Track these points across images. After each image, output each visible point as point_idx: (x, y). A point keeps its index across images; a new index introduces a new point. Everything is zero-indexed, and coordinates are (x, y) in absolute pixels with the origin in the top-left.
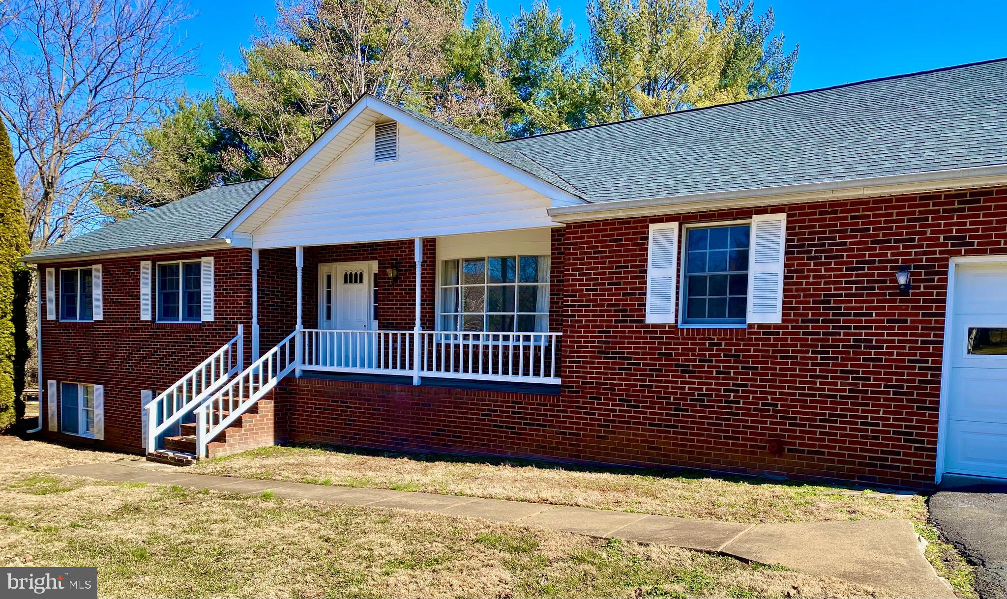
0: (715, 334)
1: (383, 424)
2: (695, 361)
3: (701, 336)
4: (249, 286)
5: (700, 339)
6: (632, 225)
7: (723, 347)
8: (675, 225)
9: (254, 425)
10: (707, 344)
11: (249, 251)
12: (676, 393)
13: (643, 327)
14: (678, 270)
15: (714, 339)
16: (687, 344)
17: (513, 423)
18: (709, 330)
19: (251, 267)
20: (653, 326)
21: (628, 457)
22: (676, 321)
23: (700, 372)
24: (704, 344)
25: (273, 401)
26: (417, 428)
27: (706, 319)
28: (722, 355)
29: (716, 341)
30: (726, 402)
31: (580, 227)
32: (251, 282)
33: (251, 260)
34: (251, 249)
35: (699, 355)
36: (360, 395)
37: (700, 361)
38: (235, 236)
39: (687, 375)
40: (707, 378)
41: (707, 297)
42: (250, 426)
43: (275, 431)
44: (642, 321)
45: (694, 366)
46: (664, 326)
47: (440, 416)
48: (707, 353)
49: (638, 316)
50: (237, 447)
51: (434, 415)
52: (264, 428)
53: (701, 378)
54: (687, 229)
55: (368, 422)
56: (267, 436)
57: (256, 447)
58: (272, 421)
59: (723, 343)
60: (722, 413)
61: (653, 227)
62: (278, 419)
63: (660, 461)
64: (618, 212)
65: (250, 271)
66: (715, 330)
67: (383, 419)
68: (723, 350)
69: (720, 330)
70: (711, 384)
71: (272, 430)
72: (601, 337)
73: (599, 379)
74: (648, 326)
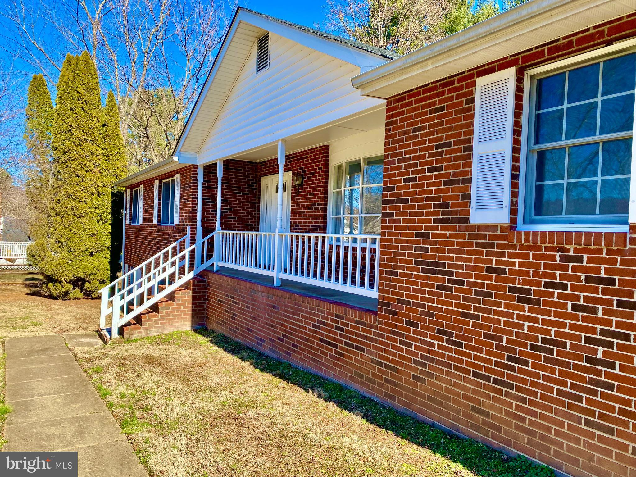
0: (569, 242)
1: (251, 322)
2: (538, 284)
3: (547, 245)
4: (195, 195)
5: (546, 249)
6: (456, 85)
7: (585, 263)
8: (510, 73)
9: (171, 312)
10: (558, 258)
11: (196, 167)
12: (511, 333)
13: (467, 229)
14: (516, 142)
15: (569, 251)
16: (527, 256)
17: (336, 340)
18: (560, 233)
19: (197, 180)
20: (480, 227)
21: (447, 415)
22: (513, 221)
23: (546, 303)
24: (553, 258)
25: (191, 292)
27: (564, 217)
28: (583, 278)
29: (572, 253)
30: (589, 360)
31: (399, 100)
32: (197, 192)
33: (197, 174)
34: (197, 166)
35: (545, 275)
37: (547, 285)
38: (182, 155)
39: (526, 306)
40: (557, 315)
41: (565, 181)
42: (166, 312)
43: (193, 318)
44: (466, 220)
45: (537, 293)
46: (494, 227)
48: (558, 273)
49: (462, 213)
50: (154, 330)
51: (281, 319)
52: (181, 315)
53: (548, 313)
54: (532, 77)
55: (243, 318)
56: (184, 321)
57: (172, 331)
58: (190, 309)
59: (585, 257)
60: (582, 379)
61: (481, 82)
62: (196, 307)
63: (487, 433)
64: (427, 65)
65: (196, 183)
66: (569, 233)
68: (585, 270)
69: (579, 234)
70: (563, 325)
71: (189, 316)
72: (419, 242)
73: (416, 298)
74: (473, 227)
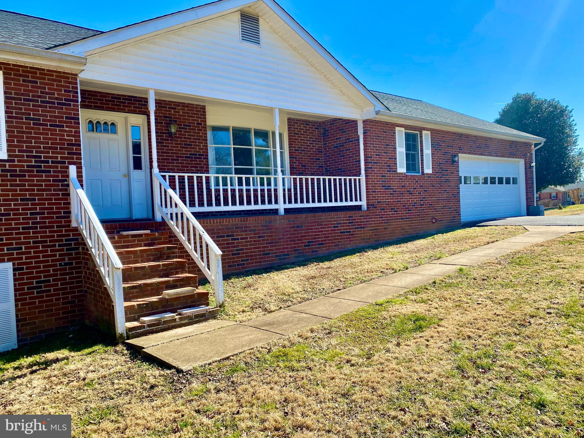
1: (268, 247)
6: (390, 126)
8: (403, 129)
10: (415, 182)
12: (408, 203)
15: (416, 179)
16: (409, 182)
17: (350, 229)
20: (399, 173)
22: (407, 172)
23: (414, 193)
26: (295, 244)
28: (419, 186)
31: (371, 122)
36: (245, 227)
39: (410, 195)
44: (396, 171)
46: (403, 174)
47: (309, 232)
49: (395, 168)
51: (305, 233)
53: (414, 196)
55: (255, 248)
61: (397, 128)
67: (267, 243)
70: (417, 198)
72: (382, 179)
73: (383, 199)
74: (397, 174)
